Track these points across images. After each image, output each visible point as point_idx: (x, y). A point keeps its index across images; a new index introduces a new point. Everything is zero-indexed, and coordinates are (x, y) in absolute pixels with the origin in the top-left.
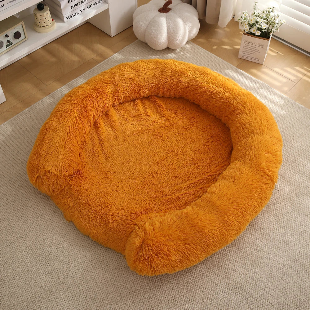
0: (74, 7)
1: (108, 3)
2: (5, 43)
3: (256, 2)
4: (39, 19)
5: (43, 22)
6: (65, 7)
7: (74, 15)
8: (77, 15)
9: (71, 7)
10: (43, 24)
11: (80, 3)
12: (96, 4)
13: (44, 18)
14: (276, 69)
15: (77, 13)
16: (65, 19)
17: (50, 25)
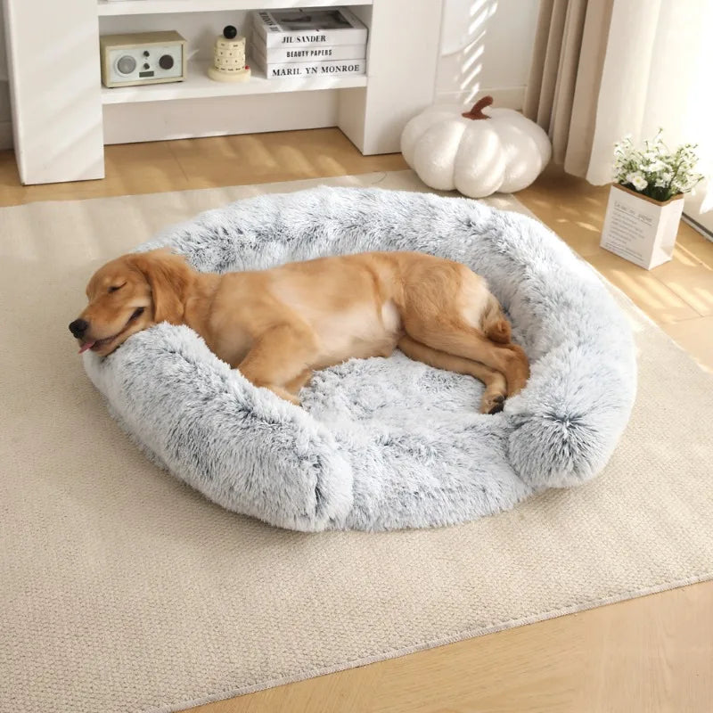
0: (296, 55)
1: (367, 76)
2: (139, 68)
3: (663, 128)
4: (219, 51)
5: (224, 60)
6: (276, 48)
7: (289, 72)
8: (296, 75)
9: (288, 54)
10: (224, 64)
11: (309, 54)
12: (344, 69)
13: (229, 52)
14: (673, 285)
15: (297, 71)
16: (270, 72)
17: (235, 71)
